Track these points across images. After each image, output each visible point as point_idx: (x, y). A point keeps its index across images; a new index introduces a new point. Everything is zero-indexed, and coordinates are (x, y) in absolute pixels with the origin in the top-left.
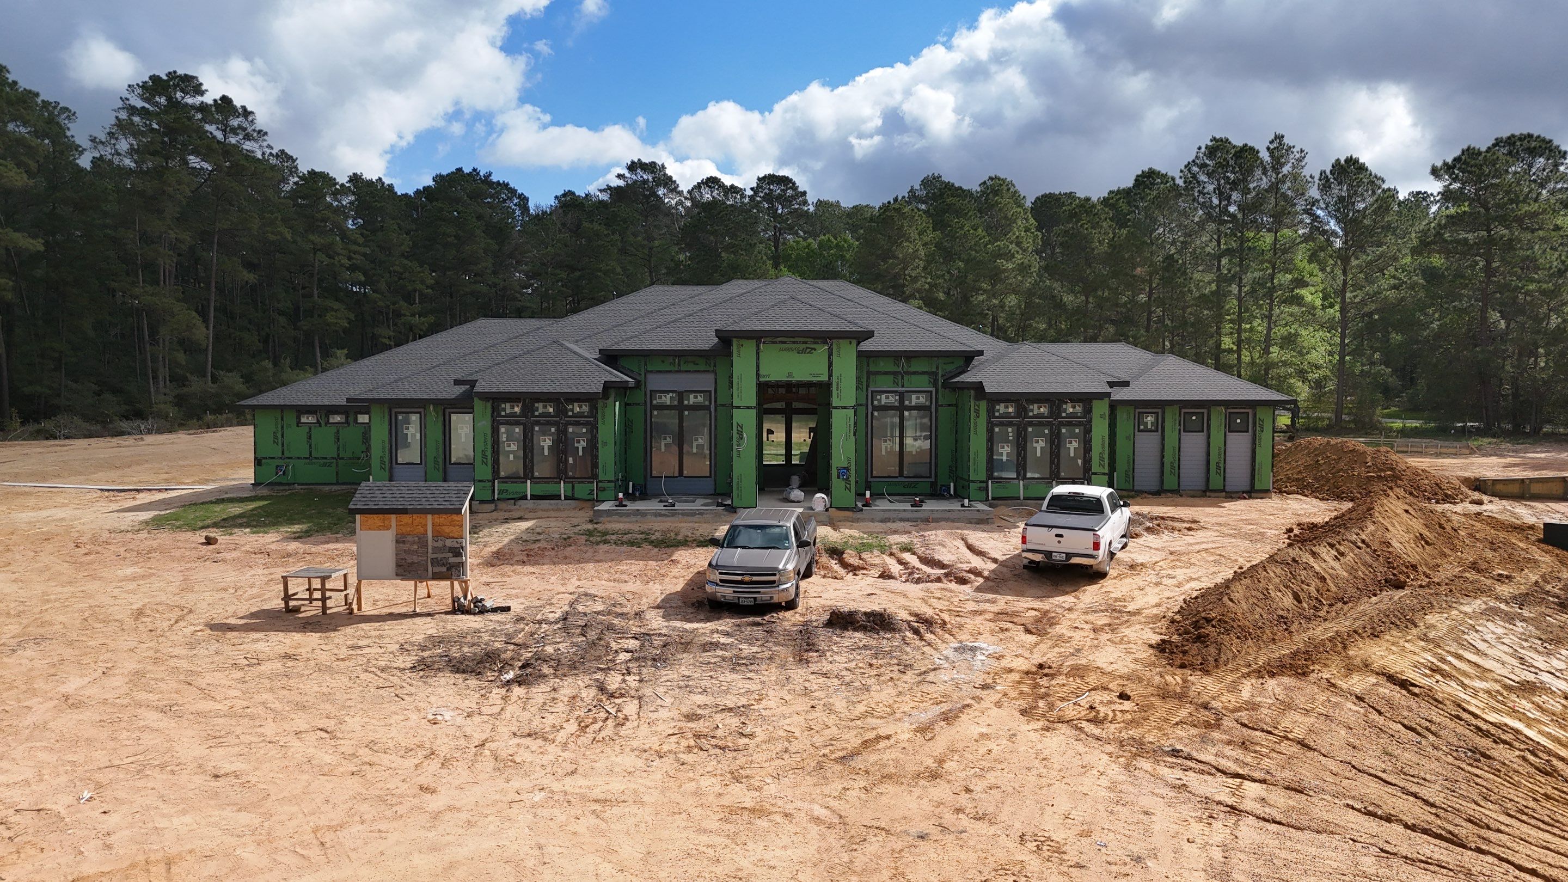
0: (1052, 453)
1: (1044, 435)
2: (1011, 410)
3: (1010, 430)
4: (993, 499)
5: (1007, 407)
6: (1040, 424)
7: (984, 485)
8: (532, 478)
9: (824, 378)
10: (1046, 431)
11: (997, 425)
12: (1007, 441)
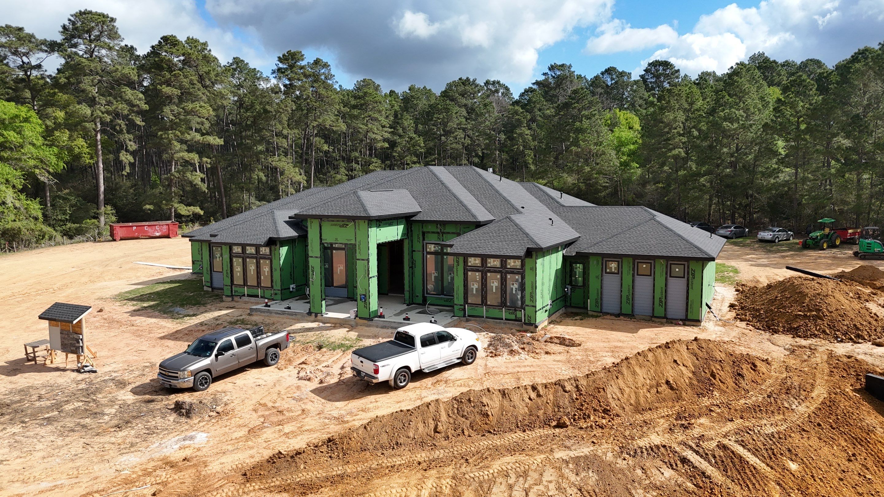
0: (502, 290)
1: (497, 279)
2: (477, 262)
3: (477, 274)
4: (469, 316)
5: (475, 260)
6: (495, 272)
7: (462, 307)
8: (247, 286)
9: (353, 242)
10: (499, 276)
11: (470, 271)
12: (476, 281)
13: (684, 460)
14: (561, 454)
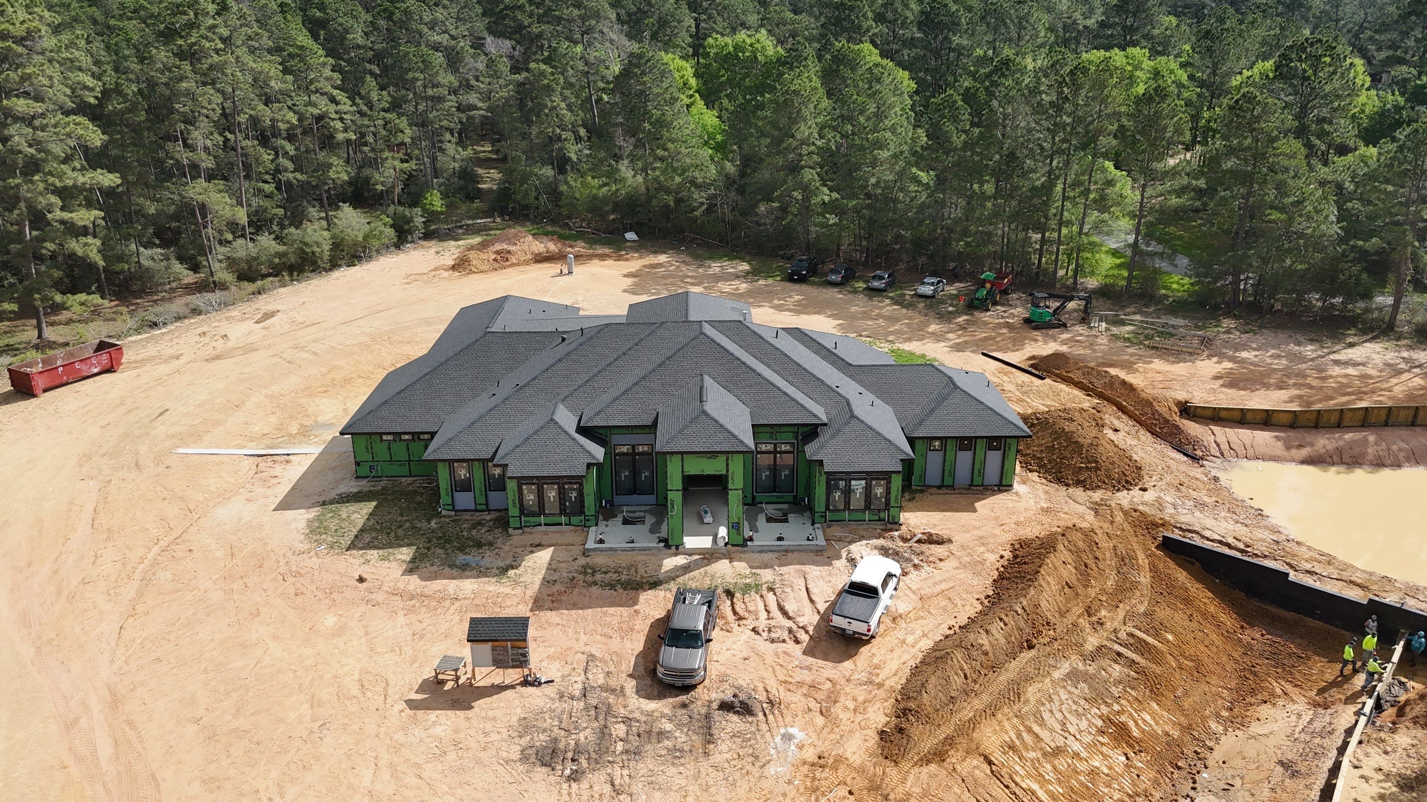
0: (866, 495)
4: (830, 521)
6: (859, 479)
7: (823, 514)
8: (544, 514)
9: (724, 472)
11: (833, 480)
13: (1119, 654)
14: (1056, 675)
